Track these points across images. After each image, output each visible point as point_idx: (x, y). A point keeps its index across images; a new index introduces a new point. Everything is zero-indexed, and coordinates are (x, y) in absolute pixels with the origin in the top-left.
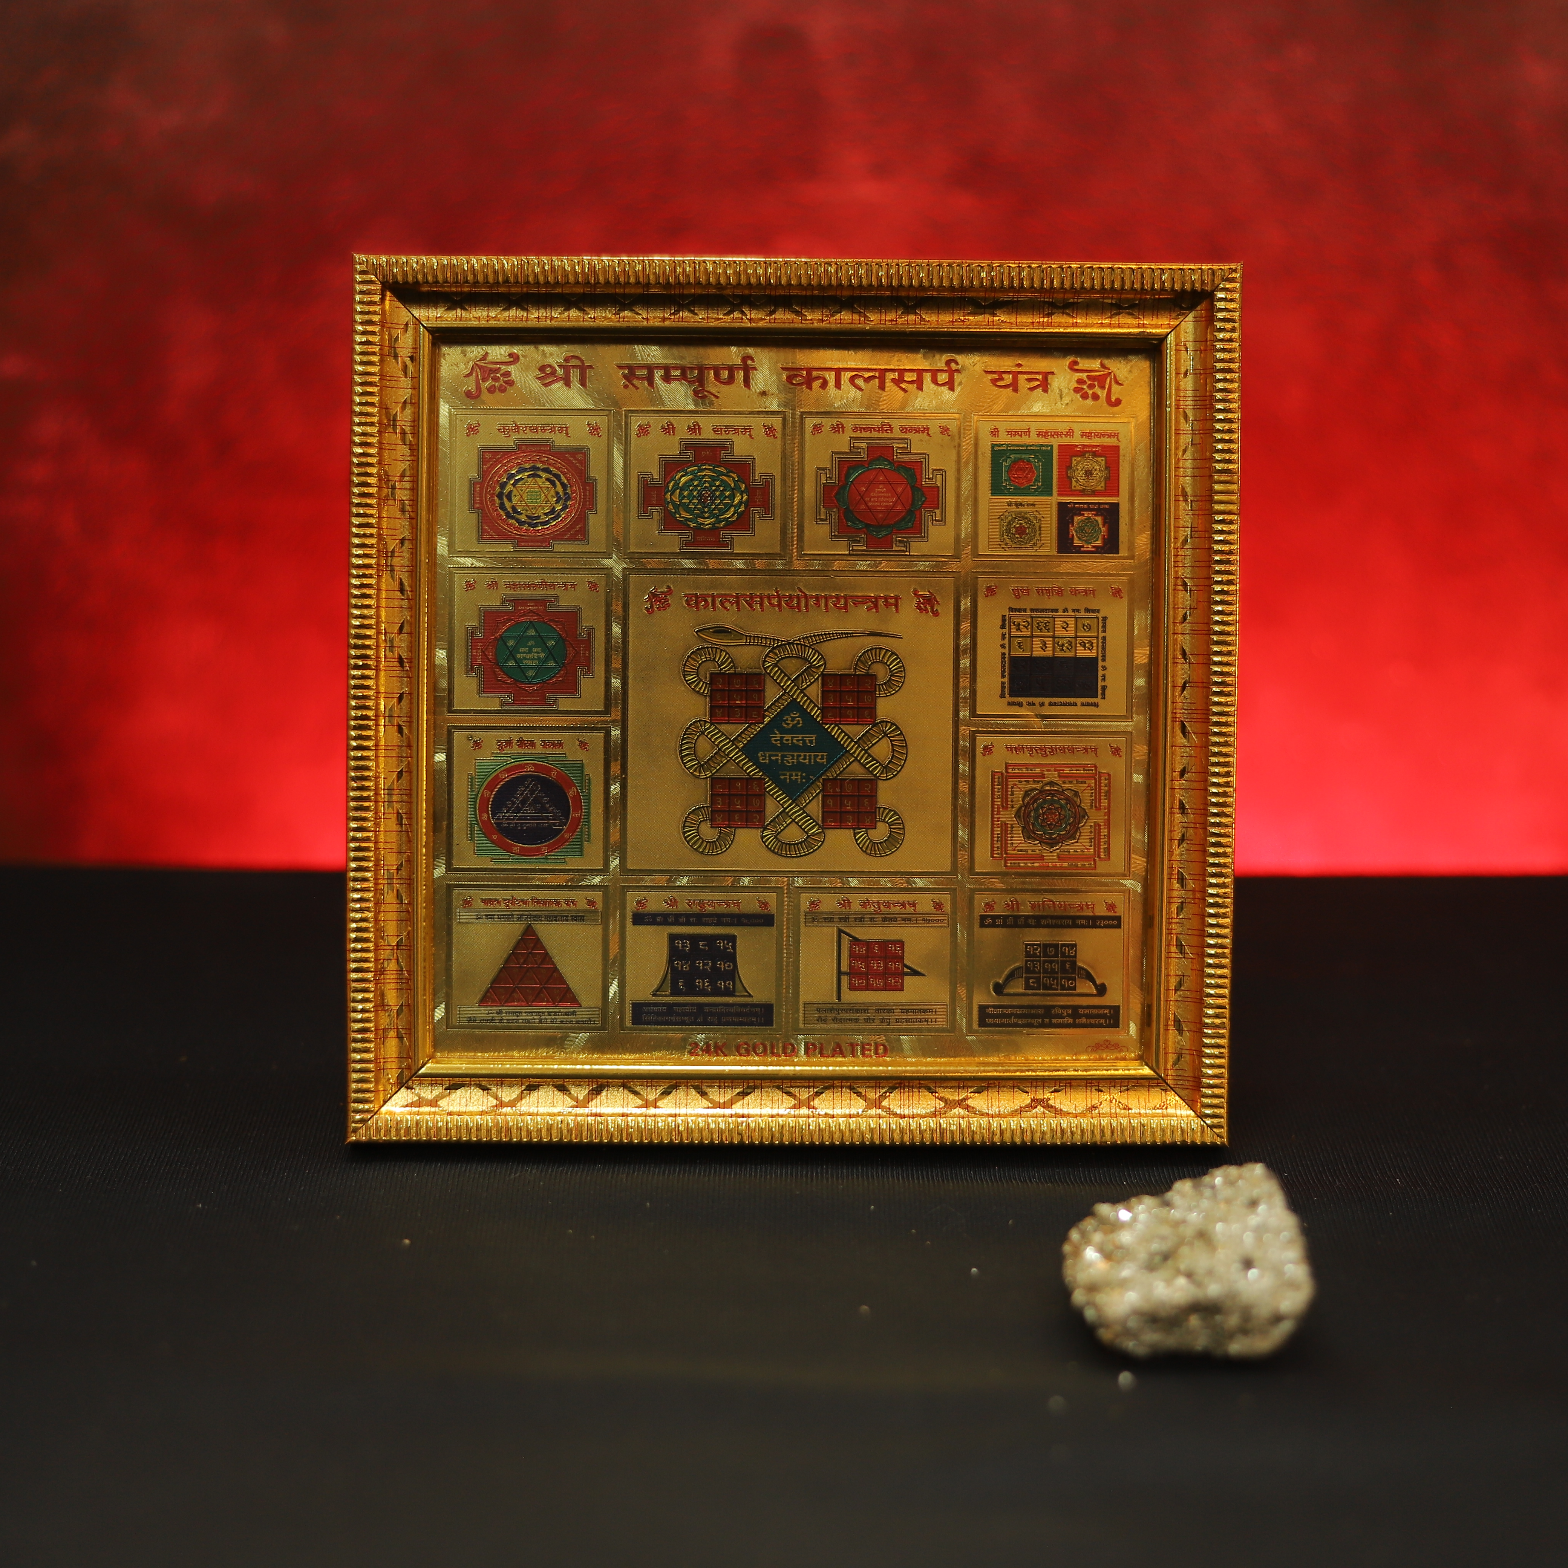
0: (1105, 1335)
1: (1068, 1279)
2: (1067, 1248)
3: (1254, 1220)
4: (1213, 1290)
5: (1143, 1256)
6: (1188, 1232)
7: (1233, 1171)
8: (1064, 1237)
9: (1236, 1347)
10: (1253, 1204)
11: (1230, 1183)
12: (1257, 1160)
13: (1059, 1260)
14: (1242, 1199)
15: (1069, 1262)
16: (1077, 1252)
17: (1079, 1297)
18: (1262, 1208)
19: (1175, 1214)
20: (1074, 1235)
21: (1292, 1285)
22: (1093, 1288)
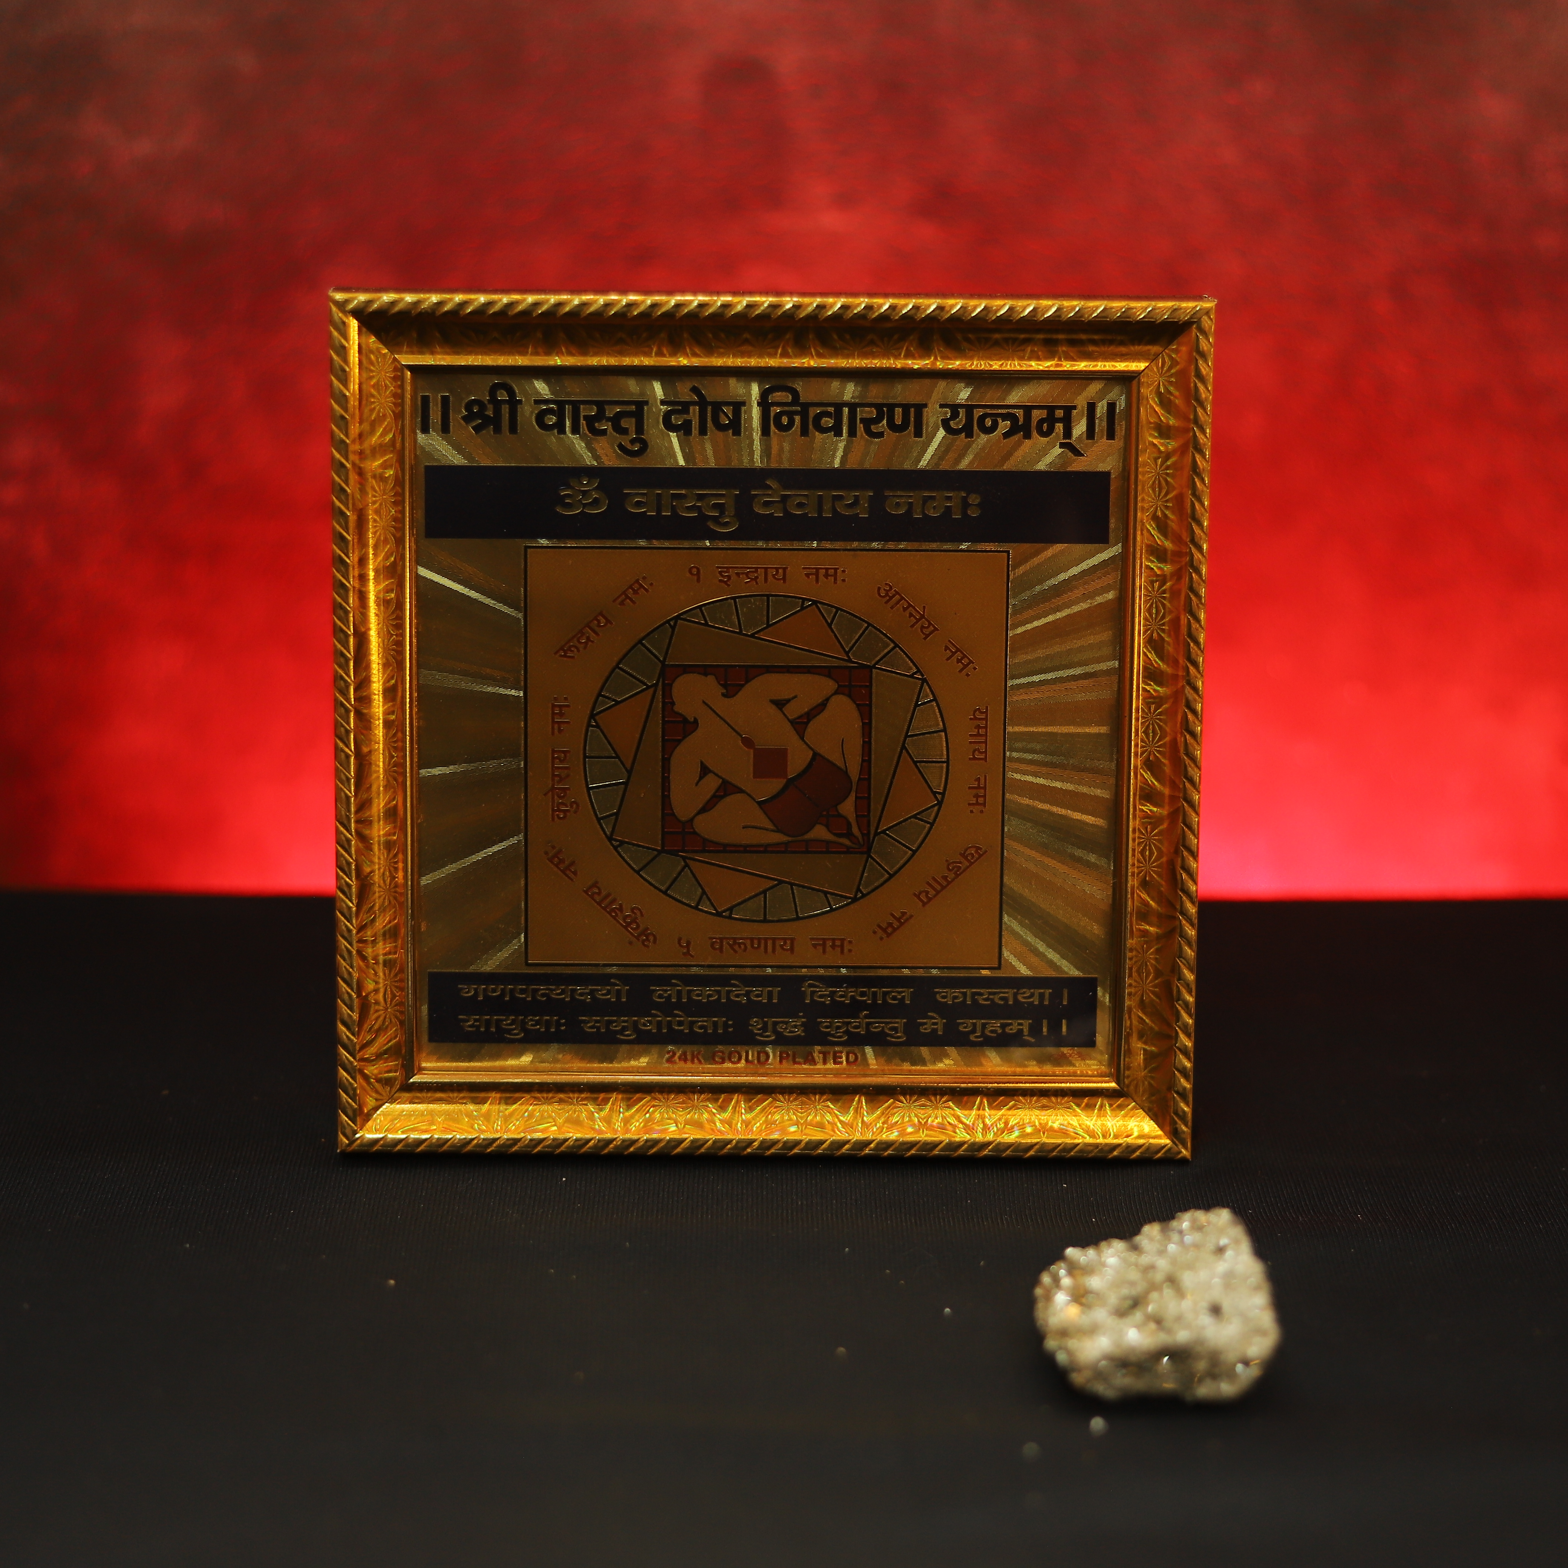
0: (1078, 1379)
1: (1040, 1322)
2: (1038, 1291)
3: (1222, 1267)
4: (1182, 1336)
5: (1113, 1299)
6: (1159, 1277)
7: (1200, 1216)
8: (1035, 1281)
9: (1204, 1391)
10: (1220, 1251)
11: (1197, 1228)
12: (1223, 1206)
13: (1029, 1304)
14: (1211, 1246)
15: (1040, 1305)
16: (1049, 1297)
17: (1051, 1344)
18: (1229, 1253)
19: (1145, 1260)
20: (1046, 1279)
21: (1260, 1332)
22: (1064, 1333)
